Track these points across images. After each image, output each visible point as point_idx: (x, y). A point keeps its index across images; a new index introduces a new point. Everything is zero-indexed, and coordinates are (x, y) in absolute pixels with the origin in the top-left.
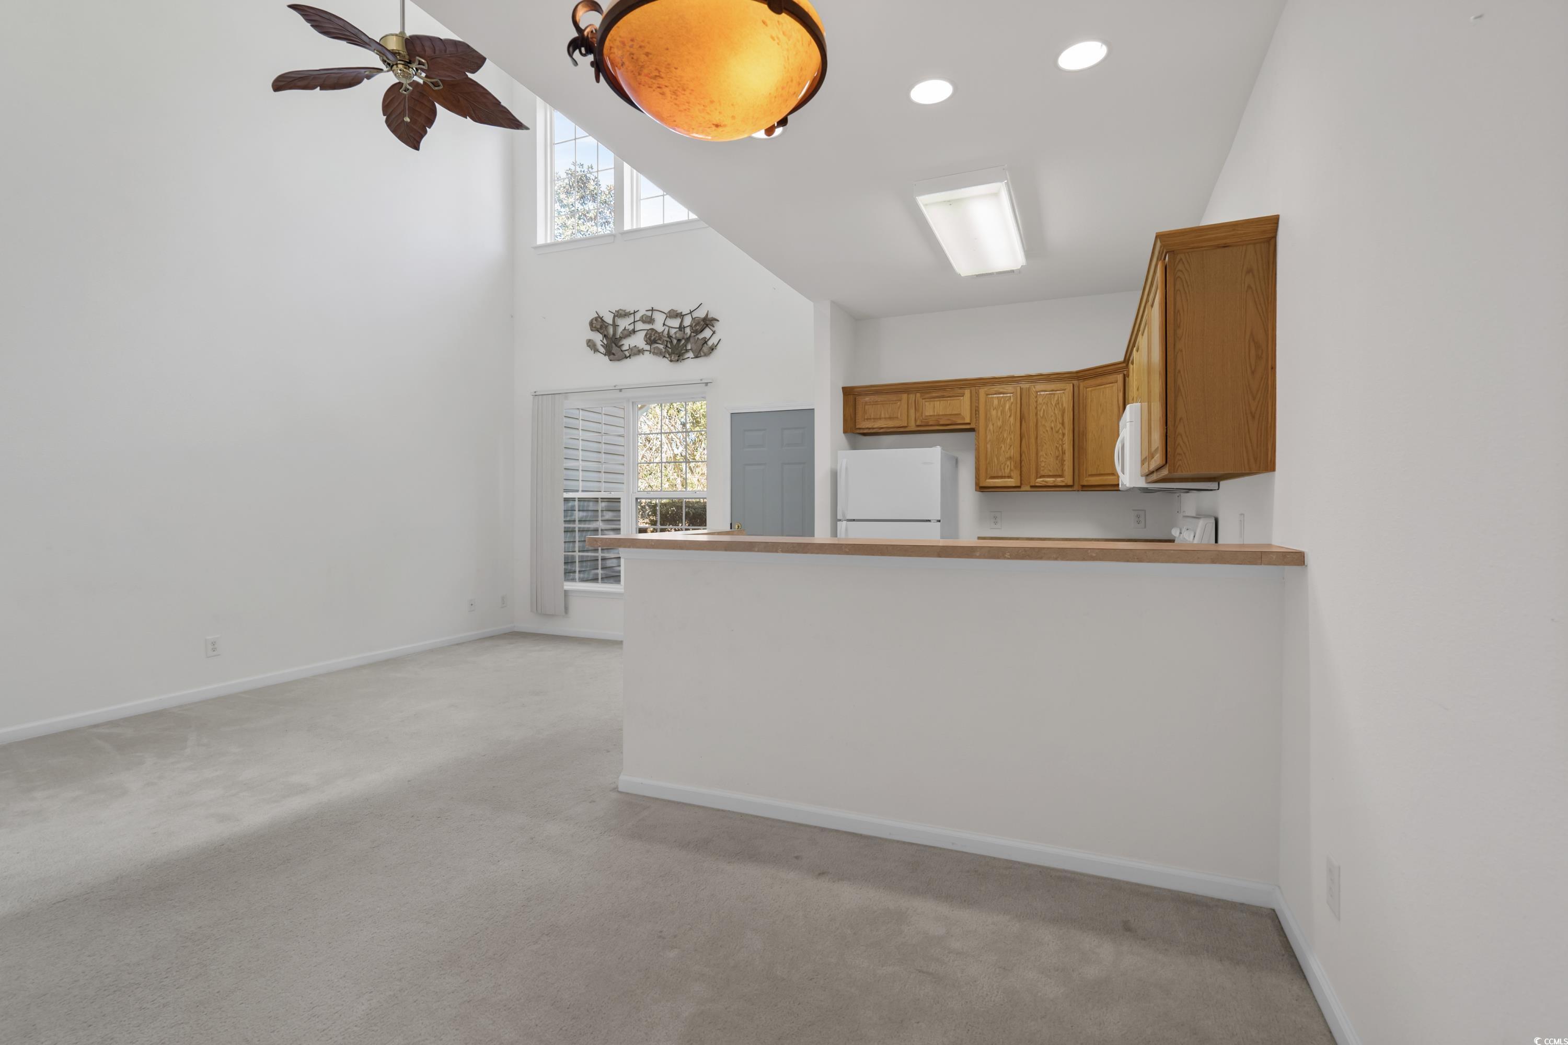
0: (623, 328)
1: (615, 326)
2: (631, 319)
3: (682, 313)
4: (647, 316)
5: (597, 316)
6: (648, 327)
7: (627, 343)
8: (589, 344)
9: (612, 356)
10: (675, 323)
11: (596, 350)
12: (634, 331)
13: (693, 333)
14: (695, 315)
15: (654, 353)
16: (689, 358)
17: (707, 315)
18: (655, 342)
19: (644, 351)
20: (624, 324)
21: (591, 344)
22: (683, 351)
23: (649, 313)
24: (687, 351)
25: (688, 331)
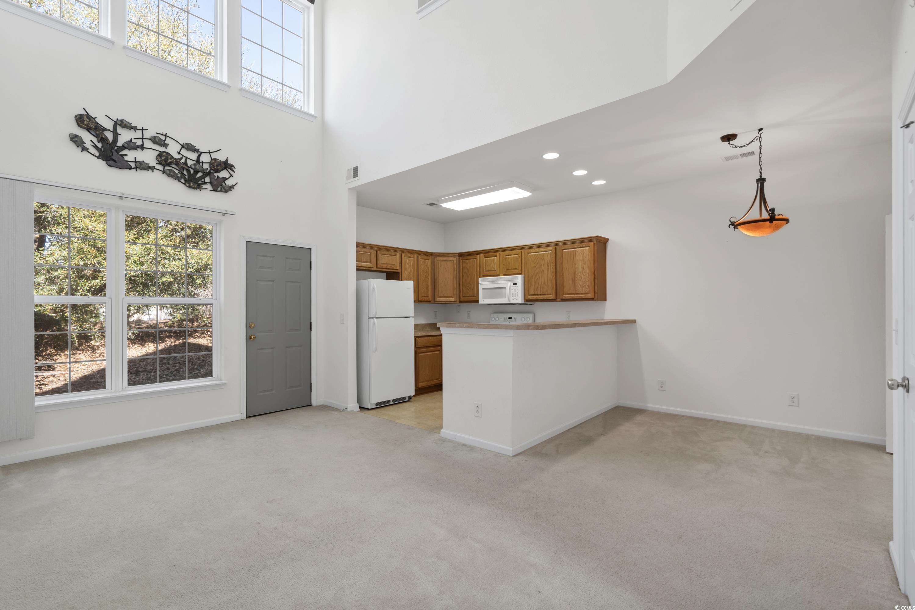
0: (129, 140)
1: (116, 134)
2: (139, 134)
3: (199, 149)
4: (160, 139)
5: (86, 114)
6: (162, 149)
7: (130, 156)
8: (76, 139)
9: (111, 162)
10: (193, 156)
11: (84, 149)
12: (142, 147)
13: (213, 170)
14: (214, 156)
15: (169, 175)
16: (207, 189)
17: (227, 160)
18: (169, 165)
19: (155, 169)
20: (125, 136)
21: (76, 140)
22: (200, 182)
23: (163, 138)
24: (205, 183)
25: (206, 166)
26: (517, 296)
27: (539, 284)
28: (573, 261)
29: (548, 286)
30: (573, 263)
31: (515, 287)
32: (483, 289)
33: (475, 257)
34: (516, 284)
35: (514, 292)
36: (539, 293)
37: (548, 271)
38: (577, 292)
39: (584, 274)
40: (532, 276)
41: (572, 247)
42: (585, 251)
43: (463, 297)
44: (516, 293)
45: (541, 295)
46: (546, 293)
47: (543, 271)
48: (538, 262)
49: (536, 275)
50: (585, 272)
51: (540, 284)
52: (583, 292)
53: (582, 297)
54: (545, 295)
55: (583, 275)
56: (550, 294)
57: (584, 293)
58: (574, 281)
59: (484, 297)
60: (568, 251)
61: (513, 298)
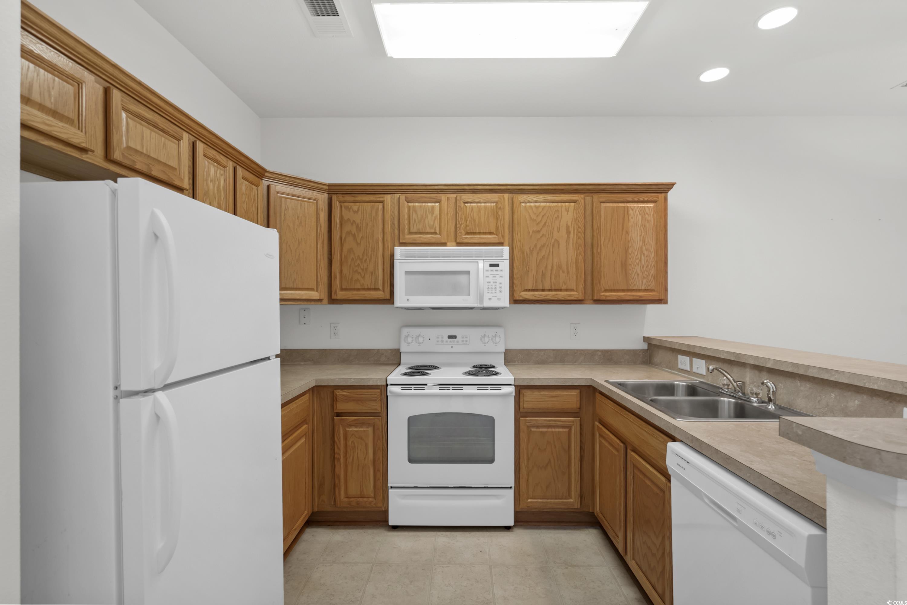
26: (501, 291)
27: (546, 267)
28: (623, 229)
29: (568, 273)
30: (623, 231)
31: (495, 273)
32: (407, 273)
33: (381, 199)
34: (497, 265)
35: (492, 283)
36: (547, 287)
37: (568, 242)
38: (631, 288)
39: (646, 253)
40: (531, 251)
41: (623, 200)
42: (647, 209)
43: (342, 289)
44: (498, 285)
45: (550, 290)
46: (564, 287)
47: (557, 241)
48: (545, 223)
49: (540, 249)
50: (646, 250)
51: (549, 267)
52: (643, 288)
53: (641, 297)
54: (560, 290)
55: (644, 254)
56: (572, 290)
57: (646, 290)
58: (624, 265)
59: (409, 292)
60: (613, 207)
61: (490, 295)
